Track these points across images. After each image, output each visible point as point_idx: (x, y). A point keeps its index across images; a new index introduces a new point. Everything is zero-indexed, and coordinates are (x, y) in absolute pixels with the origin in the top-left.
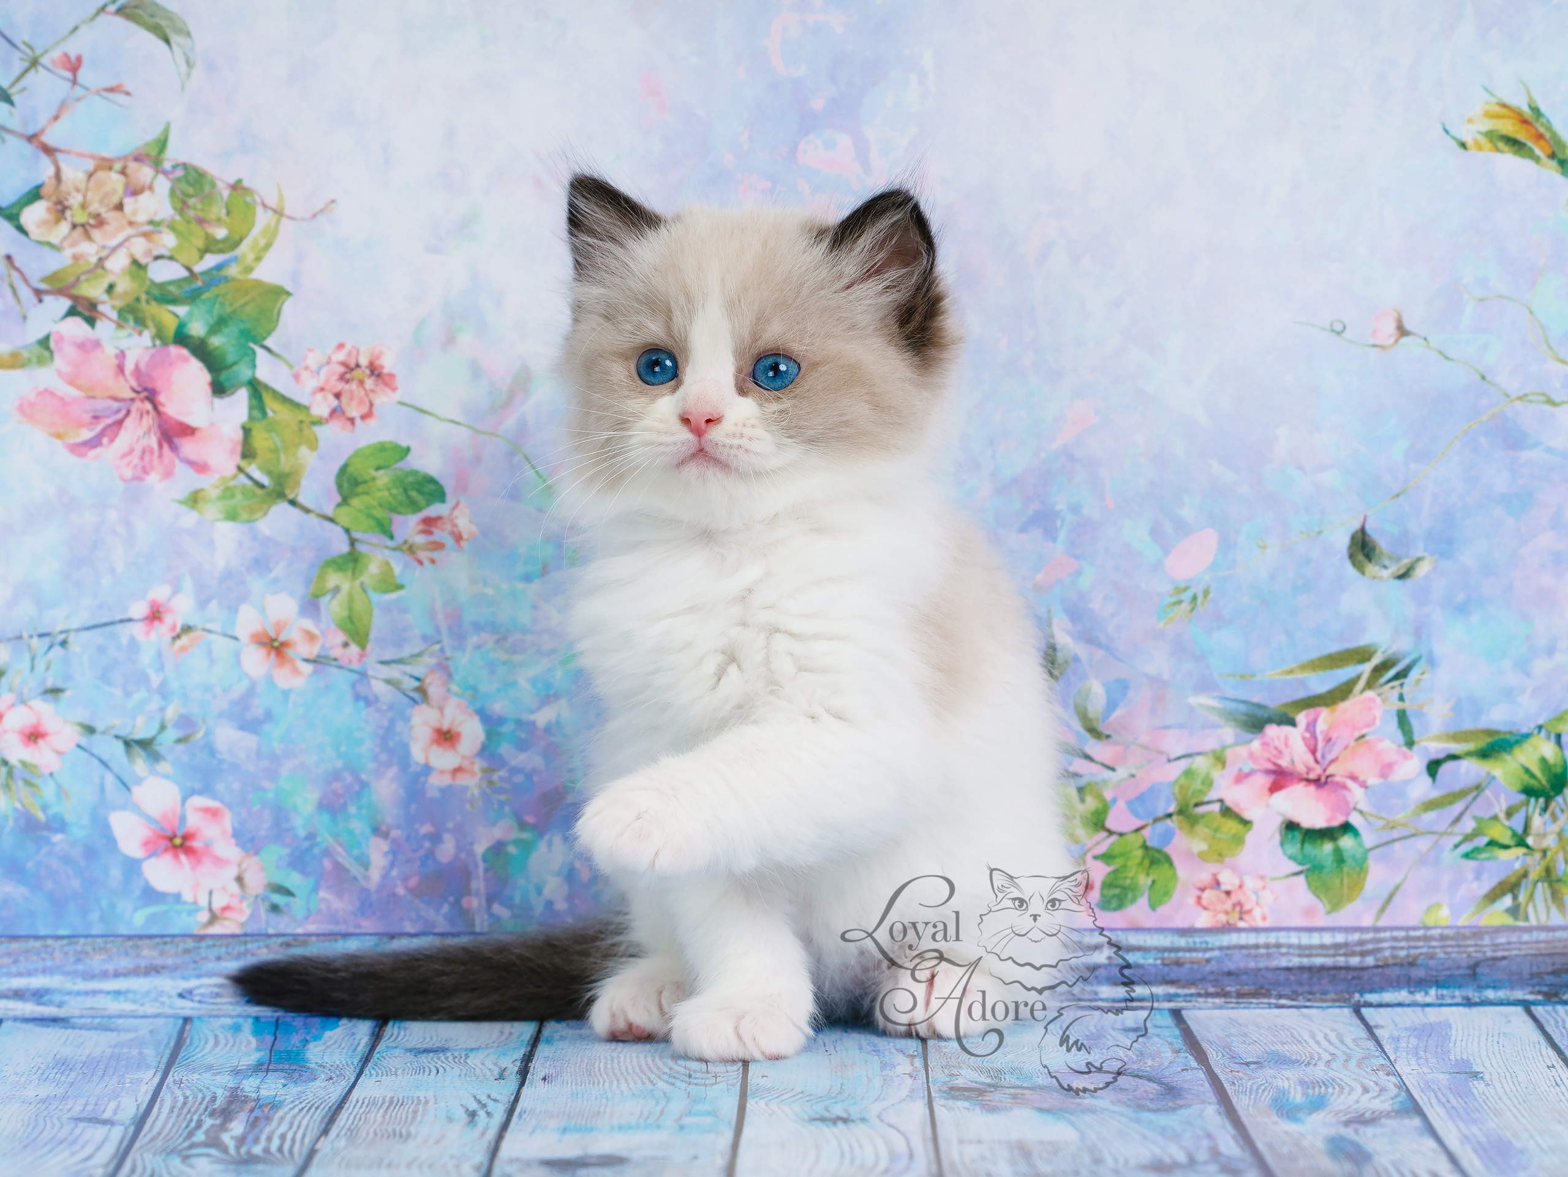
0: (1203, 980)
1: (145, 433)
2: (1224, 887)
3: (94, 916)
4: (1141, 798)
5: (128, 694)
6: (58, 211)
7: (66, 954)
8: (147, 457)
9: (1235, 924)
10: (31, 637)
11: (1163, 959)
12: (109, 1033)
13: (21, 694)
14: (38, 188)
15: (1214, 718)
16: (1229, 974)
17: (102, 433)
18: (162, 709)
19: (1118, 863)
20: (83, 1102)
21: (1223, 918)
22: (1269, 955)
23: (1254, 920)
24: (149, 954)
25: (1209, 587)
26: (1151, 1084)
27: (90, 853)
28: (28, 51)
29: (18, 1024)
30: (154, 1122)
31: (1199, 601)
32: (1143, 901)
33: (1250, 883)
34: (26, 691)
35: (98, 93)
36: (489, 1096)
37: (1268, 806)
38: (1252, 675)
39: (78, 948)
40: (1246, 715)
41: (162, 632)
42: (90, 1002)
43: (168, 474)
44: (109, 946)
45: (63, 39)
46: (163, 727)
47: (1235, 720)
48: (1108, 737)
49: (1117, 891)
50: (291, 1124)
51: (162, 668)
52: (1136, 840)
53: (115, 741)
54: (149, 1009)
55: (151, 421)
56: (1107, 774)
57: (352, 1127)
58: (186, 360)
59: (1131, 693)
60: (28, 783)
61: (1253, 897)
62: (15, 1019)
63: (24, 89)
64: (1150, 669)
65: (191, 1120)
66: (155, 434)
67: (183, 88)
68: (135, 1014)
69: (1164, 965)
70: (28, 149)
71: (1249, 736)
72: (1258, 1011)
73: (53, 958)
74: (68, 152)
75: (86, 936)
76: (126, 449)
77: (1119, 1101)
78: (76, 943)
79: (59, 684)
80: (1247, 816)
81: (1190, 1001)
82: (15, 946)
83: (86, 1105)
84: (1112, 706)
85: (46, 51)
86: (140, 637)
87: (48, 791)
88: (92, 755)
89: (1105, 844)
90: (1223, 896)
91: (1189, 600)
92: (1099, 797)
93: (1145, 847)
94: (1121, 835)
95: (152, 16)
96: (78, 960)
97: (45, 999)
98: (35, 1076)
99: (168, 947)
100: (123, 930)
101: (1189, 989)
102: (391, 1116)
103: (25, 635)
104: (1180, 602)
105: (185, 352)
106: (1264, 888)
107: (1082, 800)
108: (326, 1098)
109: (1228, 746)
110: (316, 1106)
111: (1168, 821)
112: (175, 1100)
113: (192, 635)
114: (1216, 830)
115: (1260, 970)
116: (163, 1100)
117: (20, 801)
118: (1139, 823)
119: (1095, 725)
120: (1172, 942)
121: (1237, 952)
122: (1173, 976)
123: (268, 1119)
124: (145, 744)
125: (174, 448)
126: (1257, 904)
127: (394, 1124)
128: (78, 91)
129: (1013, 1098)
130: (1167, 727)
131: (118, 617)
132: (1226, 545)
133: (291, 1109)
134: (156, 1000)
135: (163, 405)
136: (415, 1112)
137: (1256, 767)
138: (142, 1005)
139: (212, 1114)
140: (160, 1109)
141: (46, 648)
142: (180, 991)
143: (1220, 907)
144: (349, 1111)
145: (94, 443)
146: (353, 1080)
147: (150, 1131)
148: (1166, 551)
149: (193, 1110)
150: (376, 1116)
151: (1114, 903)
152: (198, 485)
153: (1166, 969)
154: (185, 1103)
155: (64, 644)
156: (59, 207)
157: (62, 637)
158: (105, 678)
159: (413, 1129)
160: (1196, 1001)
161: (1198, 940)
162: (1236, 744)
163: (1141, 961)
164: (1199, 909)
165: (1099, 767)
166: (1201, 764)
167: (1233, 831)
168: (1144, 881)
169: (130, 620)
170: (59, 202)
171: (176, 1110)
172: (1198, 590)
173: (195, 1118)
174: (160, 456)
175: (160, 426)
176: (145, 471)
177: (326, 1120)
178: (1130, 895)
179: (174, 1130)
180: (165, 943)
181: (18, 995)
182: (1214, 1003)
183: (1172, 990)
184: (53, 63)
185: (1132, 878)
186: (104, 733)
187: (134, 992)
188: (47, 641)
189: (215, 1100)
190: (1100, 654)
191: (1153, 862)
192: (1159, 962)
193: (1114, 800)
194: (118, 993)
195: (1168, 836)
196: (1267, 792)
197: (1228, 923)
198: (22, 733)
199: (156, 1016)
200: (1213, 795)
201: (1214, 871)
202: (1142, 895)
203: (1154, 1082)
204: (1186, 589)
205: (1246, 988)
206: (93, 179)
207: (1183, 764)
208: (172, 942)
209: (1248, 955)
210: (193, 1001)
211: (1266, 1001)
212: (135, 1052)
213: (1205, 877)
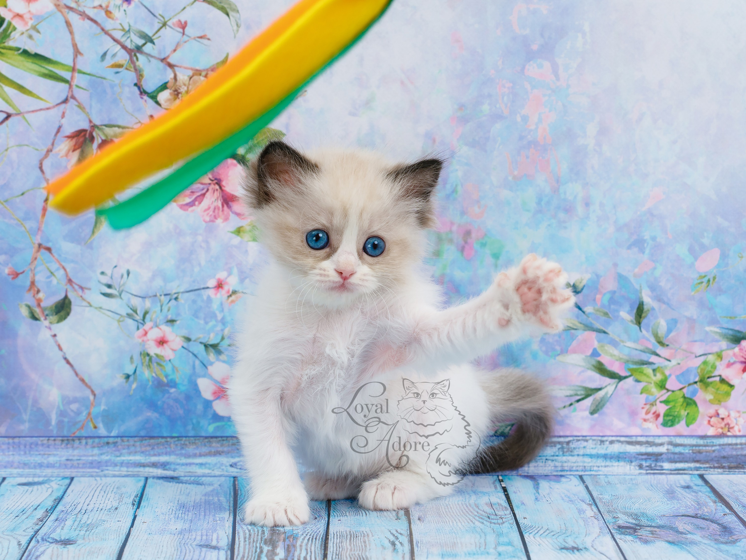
0: (712, 460)
1: (215, 200)
2: (721, 416)
3: (190, 427)
4: (683, 374)
5: (206, 323)
6: (175, 94)
7: (177, 445)
8: (216, 211)
9: (726, 434)
10: (161, 295)
11: (693, 450)
12: (200, 486)
13: (156, 322)
14: (166, 83)
15: (717, 337)
16: (724, 457)
17: (195, 200)
18: (222, 330)
19: (672, 404)
20: (200, 534)
21: (720, 431)
22: (742, 449)
23: (735, 431)
24: (216, 445)
25: (716, 275)
26: (714, 525)
27: (188, 398)
28: (162, 19)
29: (155, 480)
30: (239, 548)
31: (711, 282)
32: (683, 423)
33: (733, 414)
34: (158, 321)
35: (194, 39)
36: (397, 531)
37: (742, 378)
38: (735, 317)
39: (182, 442)
40: (732, 336)
41: (222, 294)
42: (189, 469)
43: (226, 219)
44: (197, 441)
45: (179, 13)
46: (223, 339)
47: (727, 338)
48: (667, 345)
49: (671, 418)
50: (307, 550)
51: (222, 311)
52: (679, 394)
53: (200, 345)
54: (217, 472)
55: (218, 194)
56: (667, 363)
57: (338, 553)
58: (235, 165)
59: (679, 325)
60: (159, 364)
61: (735, 421)
62: (154, 477)
63: (160, 37)
64: (688, 314)
65: (257, 547)
66: (220, 200)
67: (235, 37)
68: (210, 475)
69: (694, 453)
70: (161, 65)
71: (734, 346)
72: (740, 476)
73: (170, 447)
74: (180, 67)
75: (186, 437)
76: (206, 207)
77: (704, 536)
78: (181, 440)
79: (174, 318)
80: (732, 383)
81: (707, 471)
82: (152, 441)
83: (202, 536)
84: (669, 331)
85: (170, 19)
86: (213, 296)
87: (168, 368)
88: (189, 351)
89: (665, 396)
90: (720, 420)
91: (706, 282)
92: (663, 373)
93: (684, 397)
94: (673, 391)
95: (220, 3)
96: (182, 448)
97: (167, 467)
98: (172, 516)
99: (224, 442)
100: (203, 434)
101: (706, 464)
102: (354, 545)
103: (158, 295)
104: (702, 283)
105: (235, 162)
106: (739, 416)
107: (655, 375)
108: (318, 531)
109: (724, 350)
110: (315, 537)
111: (695, 385)
112: (245, 534)
113: (238, 295)
114: (718, 389)
115: (738, 455)
116: (238, 533)
117: (155, 373)
118: (681, 386)
119: (662, 340)
120: (697, 442)
121: (727, 447)
122: (697, 458)
123: (294, 546)
124: (214, 346)
125: (229, 207)
126: (736, 424)
127: (357, 550)
128: (185, 38)
129: (652, 534)
130: (695, 341)
131: (202, 286)
132: (724, 256)
133: (304, 539)
134: (220, 468)
135: (224, 187)
136: (365, 542)
137: (737, 360)
138: (213, 470)
139: (265, 543)
140: (239, 539)
141: (168, 301)
142: (231, 463)
143: (719, 426)
144: (332, 541)
145: (191, 204)
146: (327, 519)
147: (238, 555)
148: (696, 258)
149: (255, 540)
150: (346, 544)
151: (670, 423)
152: (240, 225)
153: (694, 455)
154: (250, 535)
155: (176, 299)
156: (176, 93)
157: (176, 295)
158: (196, 315)
159: (367, 554)
160: (710, 471)
161: (709, 441)
162: (727, 349)
163: (683, 451)
164: (709, 426)
165: (663, 360)
166: (711, 358)
167: (725, 390)
168: (683, 413)
169: (208, 288)
170: (176, 90)
171: (247, 539)
172: (711, 277)
173: (258, 545)
174: (223, 210)
175: (223, 196)
176: (215, 218)
177: (323, 548)
178: (677, 420)
179: (250, 554)
180: (223, 440)
181: (154, 465)
182: (718, 471)
183: (698, 465)
184: (174, 24)
185: (678, 412)
186: (195, 341)
187: (209, 464)
188: (168, 297)
189: (264, 533)
190: (664, 306)
191: (688, 404)
192: (691, 451)
193: (670, 375)
194: (201, 464)
195: (695, 393)
196: (741, 372)
197: (723, 433)
198: (156, 341)
199: (220, 476)
200: (716, 373)
201: (717, 409)
202: (683, 420)
203: (715, 523)
204: (705, 276)
205: (732, 464)
206: (192, 79)
207: (702, 359)
208: (227, 440)
209: (732, 449)
210: (237, 468)
211: (742, 470)
212: (216, 499)
213: (712, 411)
